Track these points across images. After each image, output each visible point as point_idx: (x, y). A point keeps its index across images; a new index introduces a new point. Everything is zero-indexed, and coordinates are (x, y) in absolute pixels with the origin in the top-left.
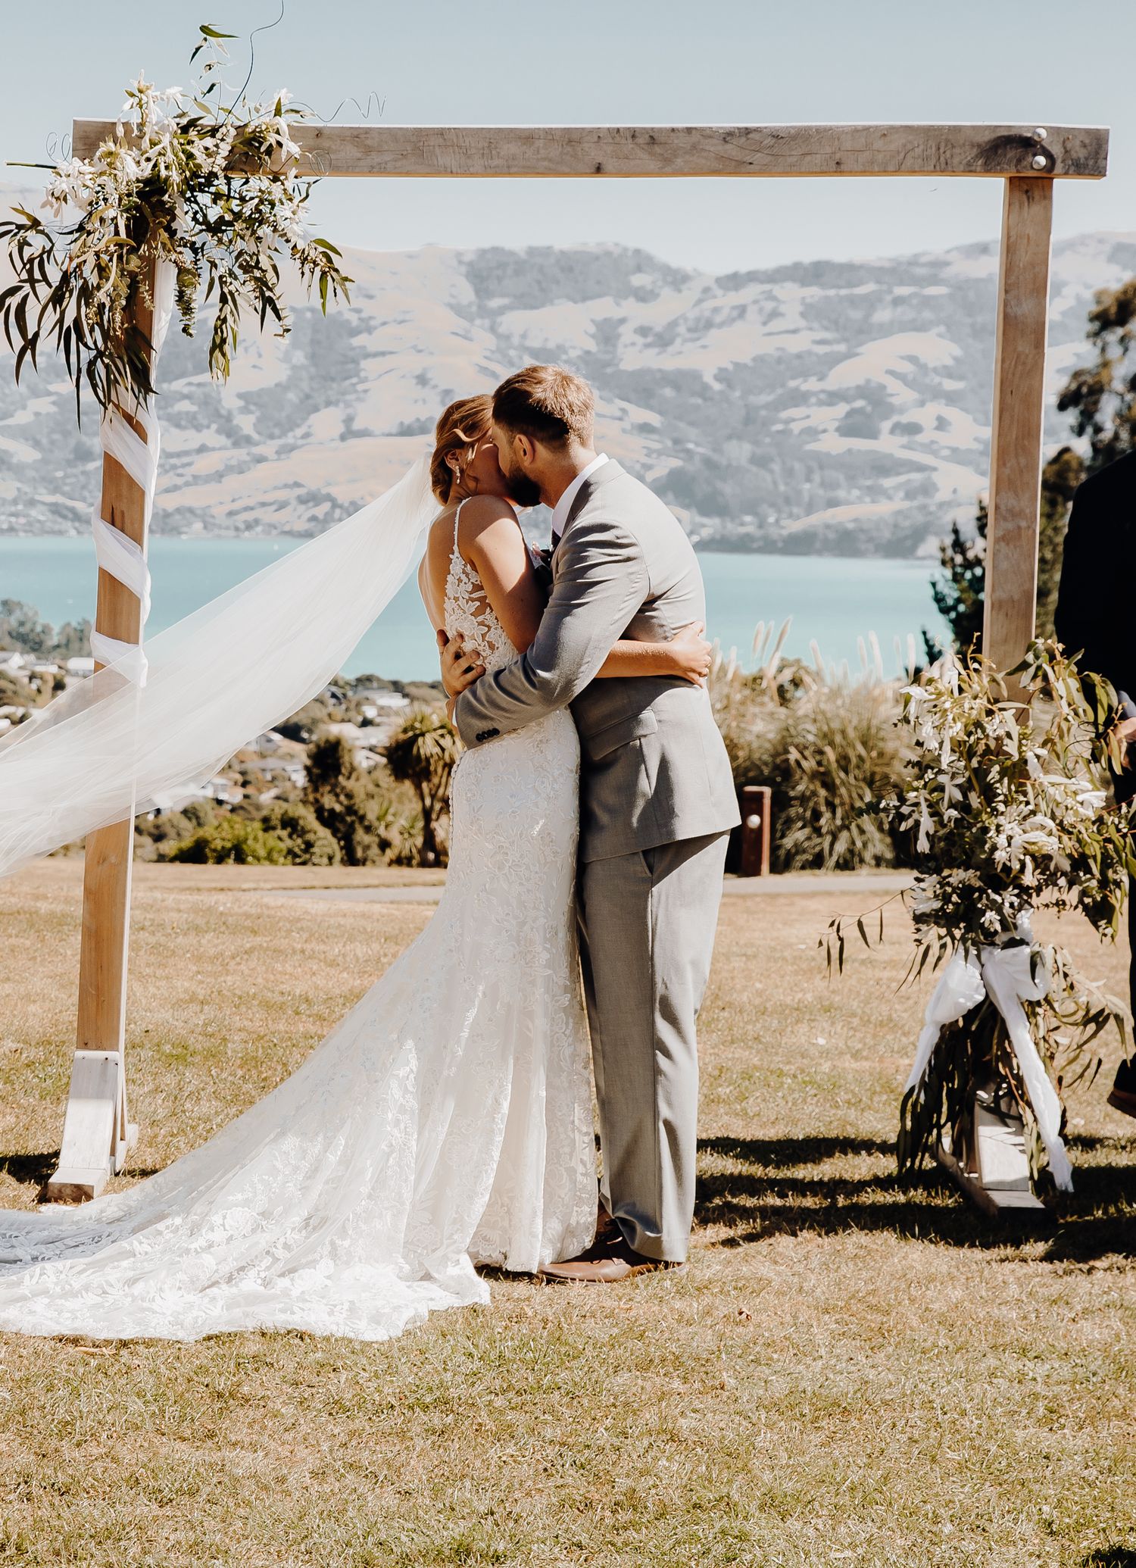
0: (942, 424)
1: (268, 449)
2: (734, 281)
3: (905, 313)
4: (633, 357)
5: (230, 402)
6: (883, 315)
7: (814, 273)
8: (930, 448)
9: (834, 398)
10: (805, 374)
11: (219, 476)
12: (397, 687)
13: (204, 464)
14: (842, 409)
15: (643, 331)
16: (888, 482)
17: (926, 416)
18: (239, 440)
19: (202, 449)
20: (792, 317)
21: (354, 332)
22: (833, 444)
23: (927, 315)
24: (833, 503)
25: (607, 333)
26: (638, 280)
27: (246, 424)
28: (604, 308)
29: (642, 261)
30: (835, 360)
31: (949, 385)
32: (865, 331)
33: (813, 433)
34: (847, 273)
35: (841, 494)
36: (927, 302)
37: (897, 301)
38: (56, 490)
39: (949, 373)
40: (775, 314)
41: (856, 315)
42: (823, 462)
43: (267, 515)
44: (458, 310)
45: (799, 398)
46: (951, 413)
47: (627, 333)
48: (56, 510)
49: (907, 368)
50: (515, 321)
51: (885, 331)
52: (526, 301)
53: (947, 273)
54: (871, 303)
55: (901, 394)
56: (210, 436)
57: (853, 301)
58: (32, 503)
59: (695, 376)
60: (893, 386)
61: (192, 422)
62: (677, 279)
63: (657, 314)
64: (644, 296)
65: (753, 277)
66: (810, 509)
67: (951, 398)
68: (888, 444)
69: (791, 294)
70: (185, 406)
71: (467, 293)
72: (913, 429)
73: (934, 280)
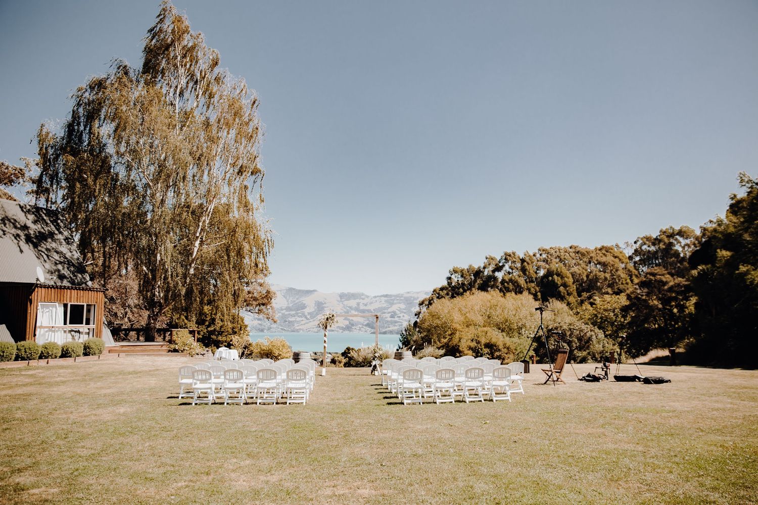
0: (403, 316)
1: (312, 320)
2: (375, 297)
3: (398, 301)
4: (362, 307)
5: (306, 314)
6: (395, 302)
7: (386, 296)
8: (401, 319)
9: (389, 313)
10: (385, 309)
11: (305, 324)
12: (330, 353)
13: (303, 323)
14: (390, 314)
15: (363, 304)
16: (396, 324)
17: (401, 315)
18: (308, 319)
19: (302, 320)
20: (383, 302)
21: (323, 304)
22: (389, 319)
23: (401, 302)
24: (389, 327)
25: (358, 304)
26: (362, 297)
27: (308, 317)
28: (358, 301)
29: (363, 294)
30: (389, 308)
31: (404, 311)
32: (393, 304)
33: (386, 317)
34: (391, 296)
35: (390, 326)
36: (401, 300)
37: (397, 300)
38: (281, 326)
39: (404, 309)
40: (381, 302)
41: (392, 301)
42: (388, 321)
43: (311, 330)
44: (338, 301)
45: (384, 313)
46: (405, 315)
47: (361, 304)
48: (282, 329)
49: (398, 309)
50: (346, 303)
51: (396, 304)
52: (347, 300)
53: (404, 296)
54: (393, 300)
55: (398, 312)
56: (303, 319)
57: (392, 300)
58: (278, 328)
59: (370, 310)
60: (397, 311)
61: (301, 317)
62: (368, 297)
63: (365, 302)
64: (363, 299)
65: (378, 296)
66: (386, 328)
67: (405, 313)
68: (396, 319)
69: (383, 298)
70: (300, 314)
71: (339, 299)
72: (400, 317)
73: (402, 297)
